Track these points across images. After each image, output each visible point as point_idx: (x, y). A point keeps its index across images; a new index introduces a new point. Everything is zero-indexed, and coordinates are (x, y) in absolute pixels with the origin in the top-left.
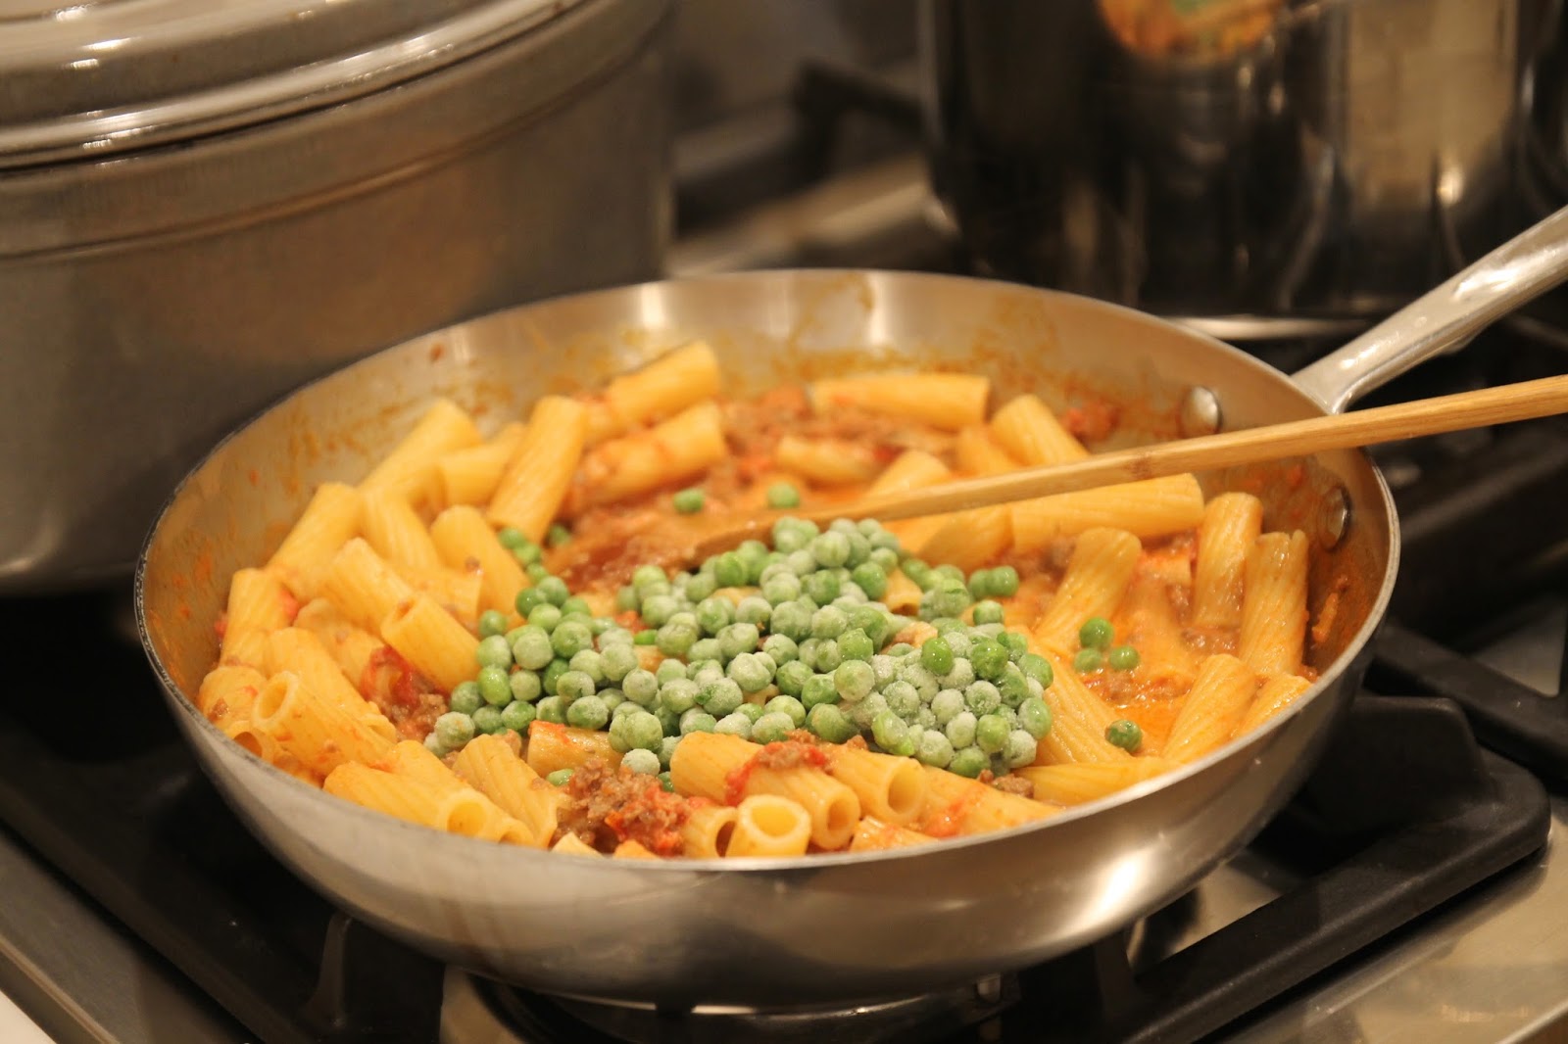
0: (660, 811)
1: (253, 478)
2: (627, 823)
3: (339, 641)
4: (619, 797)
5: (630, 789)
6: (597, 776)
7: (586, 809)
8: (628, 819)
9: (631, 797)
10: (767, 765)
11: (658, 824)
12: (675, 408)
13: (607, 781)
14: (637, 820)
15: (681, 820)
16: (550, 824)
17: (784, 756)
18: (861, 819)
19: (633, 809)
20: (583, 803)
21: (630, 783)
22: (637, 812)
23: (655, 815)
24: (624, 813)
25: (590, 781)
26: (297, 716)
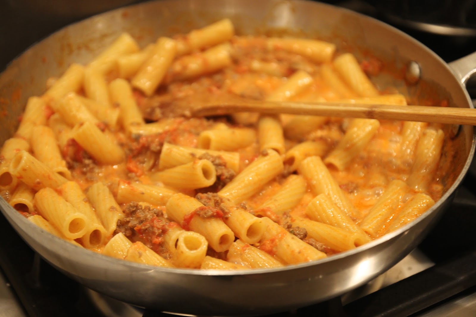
0: (155, 228)
1: (44, 61)
2: (142, 231)
3: (60, 132)
4: (142, 219)
5: (146, 216)
6: (134, 209)
7: (129, 222)
8: (143, 229)
9: (146, 219)
10: (199, 215)
11: (154, 233)
12: (214, 44)
13: (139, 211)
14: (146, 229)
15: (164, 232)
16: (113, 227)
17: (205, 213)
18: (235, 241)
19: (145, 225)
20: (128, 219)
21: (147, 213)
22: (147, 227)
23: (153, 229)
24: (142, 227)
25: (131, 211)
26: (24, 170)
